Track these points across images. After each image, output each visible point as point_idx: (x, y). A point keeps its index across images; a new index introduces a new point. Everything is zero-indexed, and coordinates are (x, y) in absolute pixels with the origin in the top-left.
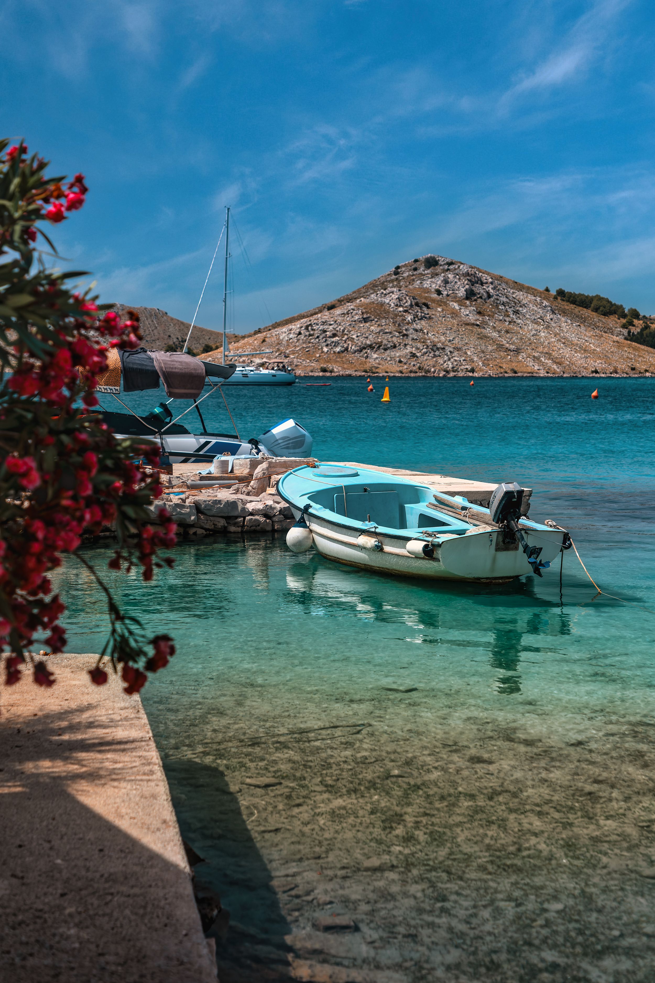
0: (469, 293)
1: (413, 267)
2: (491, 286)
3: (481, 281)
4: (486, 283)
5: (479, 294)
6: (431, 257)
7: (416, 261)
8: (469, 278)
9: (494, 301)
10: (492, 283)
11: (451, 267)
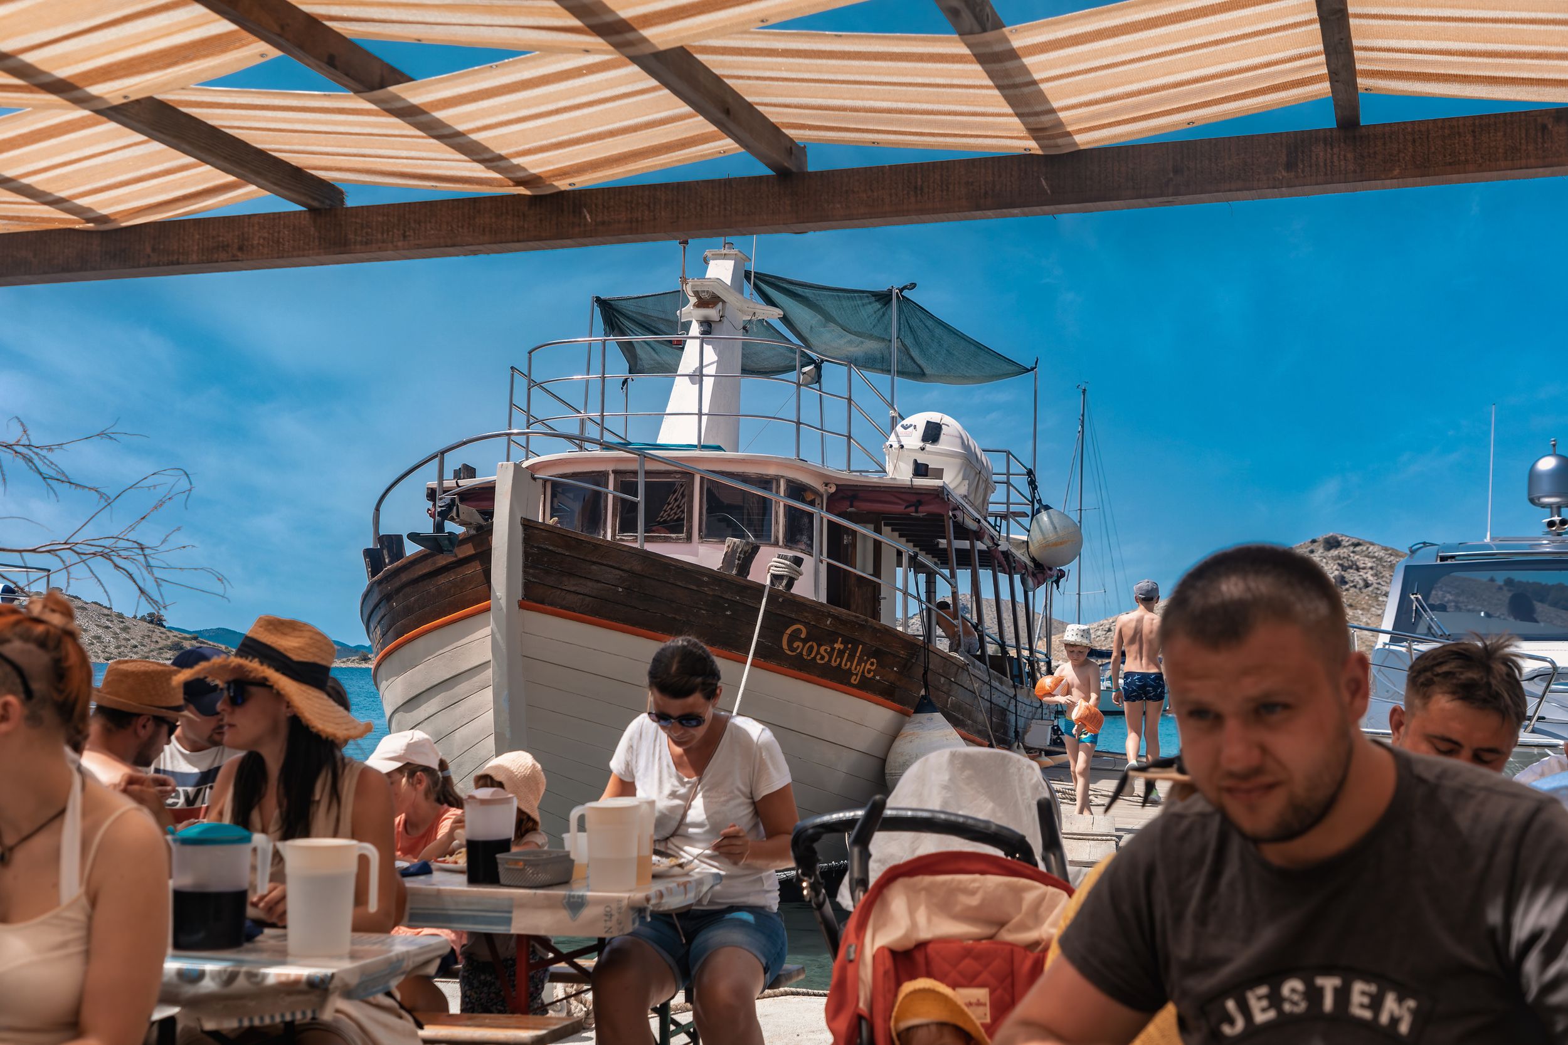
0: (1338, 580)
1: (1309, 549)
2: (1371, 572)
3: (1357, 566)
4: (1364, 568)
5: (1353, 582)
6: (1332, 536)
7: (1314, 541)
8: (1340, 562)
9: (1372, 591)
10: (1371, 568)
11: (1358, 549)
